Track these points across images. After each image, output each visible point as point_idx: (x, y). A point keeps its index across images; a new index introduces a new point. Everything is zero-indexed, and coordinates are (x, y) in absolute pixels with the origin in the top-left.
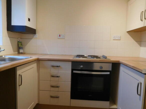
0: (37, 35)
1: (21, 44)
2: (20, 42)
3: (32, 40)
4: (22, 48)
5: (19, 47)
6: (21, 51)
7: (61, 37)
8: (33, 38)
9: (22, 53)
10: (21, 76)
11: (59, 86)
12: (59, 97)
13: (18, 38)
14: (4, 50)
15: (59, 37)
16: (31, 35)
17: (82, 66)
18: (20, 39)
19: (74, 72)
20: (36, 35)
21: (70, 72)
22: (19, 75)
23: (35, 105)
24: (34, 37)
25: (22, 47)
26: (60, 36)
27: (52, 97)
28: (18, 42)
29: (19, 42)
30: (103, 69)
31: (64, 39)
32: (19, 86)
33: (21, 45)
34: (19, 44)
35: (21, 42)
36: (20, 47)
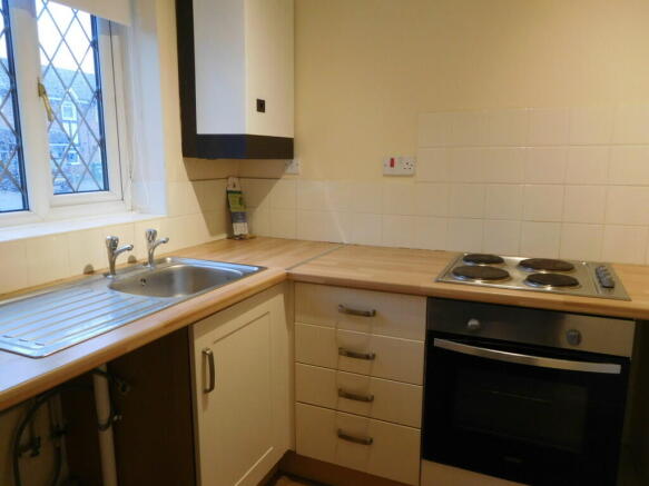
0: (299, 162)
1: (241, 199)
2: (235, 192)
3: (280, 181)
4: (243, 217)
5: (230, 212)
6: (239, 228)
7: (398, 168)
8: (284, 177)
9: (241, 238)
10: (211, 356)
11: (373, 397)
12: (371, 441)
13: (227, 178)
14: (168, 239)
15: (389, 170)
16: (278, 163)
17: (473, 323)
18: (236, 180)
19: (439, 343)
20: (295, 161)
21: (421, 342)
22: (204, 353)
23: (281, 456)
24: (289, 170)
25: (243, 214)
26: (392, 165)
27: (342, 436)
28: (228, 192)
29: (232, 192)
30: (585, 347)
31: (411, 176)
32: (206, 391)
33: (238, 206)
34: (234, 199)
35: (240, 193)
36: (235, 213)
